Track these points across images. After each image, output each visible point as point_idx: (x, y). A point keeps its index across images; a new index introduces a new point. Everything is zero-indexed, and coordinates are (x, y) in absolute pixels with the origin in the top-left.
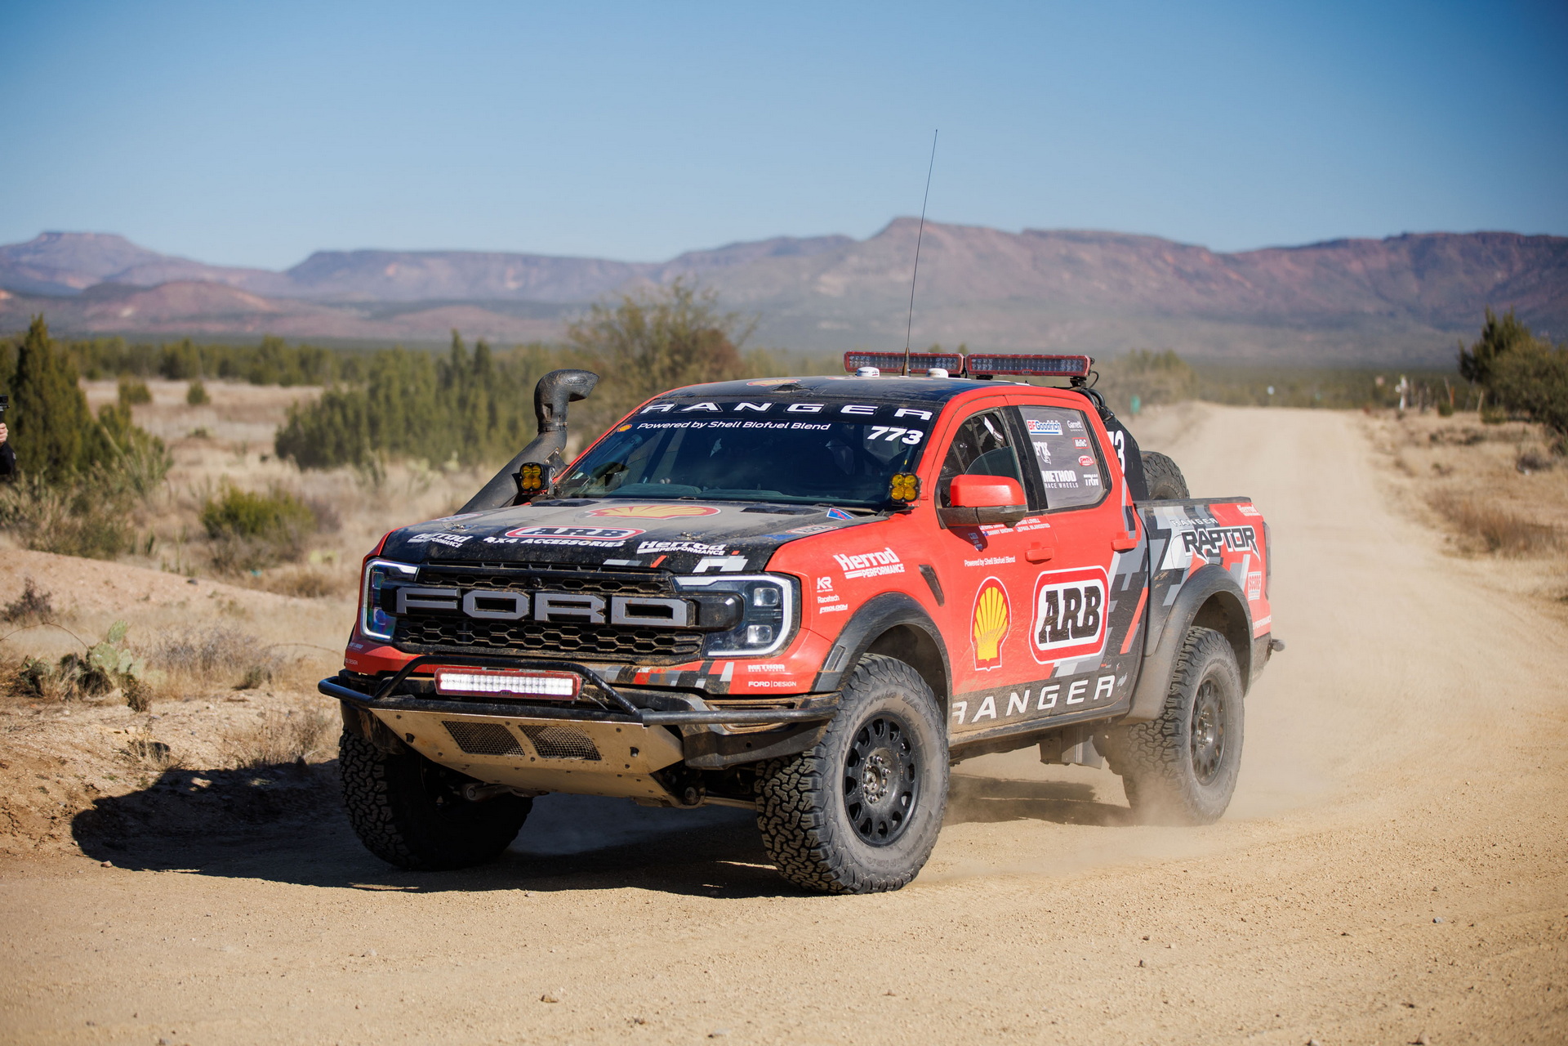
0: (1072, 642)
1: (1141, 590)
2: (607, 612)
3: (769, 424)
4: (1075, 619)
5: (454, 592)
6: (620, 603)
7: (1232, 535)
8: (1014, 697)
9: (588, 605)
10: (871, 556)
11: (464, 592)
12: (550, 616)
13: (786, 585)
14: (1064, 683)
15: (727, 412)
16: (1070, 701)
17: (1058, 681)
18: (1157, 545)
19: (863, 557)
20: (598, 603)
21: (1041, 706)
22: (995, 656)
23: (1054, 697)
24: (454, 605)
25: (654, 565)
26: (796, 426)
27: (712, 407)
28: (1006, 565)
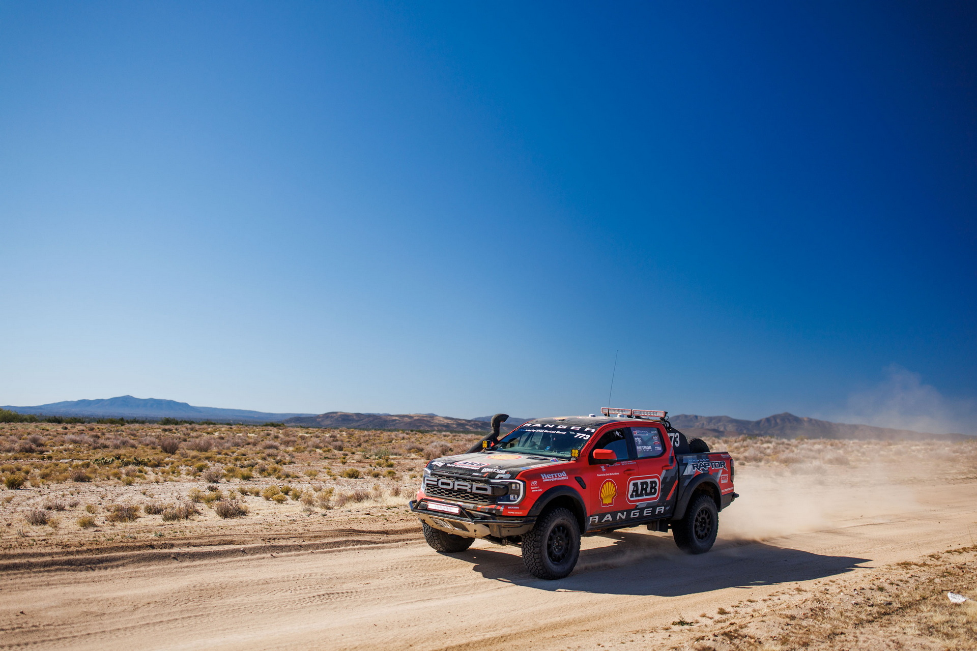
0: (645, 497)
1: (675, 481)
2: (471, 488)
3: (551, 432)
4: (646, 490)
5: (436, 479)
6: (475, 485)
7: (715, 464)
8: (619, 514)
9: (467, 486)
10: (555, 475)
11: (438, 480)
12: (458, 489)
13: (522, 484)
14: (642, 510)
15: (543, 427)
16: (645, 514)
17: (638, 509)
18: (681, 468)
19: (552, 475)
20: (469, 486)
21: (632, 516)
22: (611, 502)
23: (638, 514)
24: (436, 483)
25: (485, 476)
26: (558, 432)
27: (539, 425)
28: (615, 475)
